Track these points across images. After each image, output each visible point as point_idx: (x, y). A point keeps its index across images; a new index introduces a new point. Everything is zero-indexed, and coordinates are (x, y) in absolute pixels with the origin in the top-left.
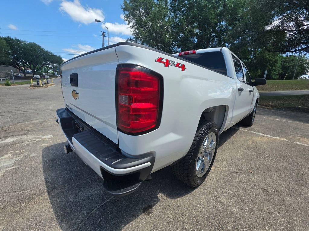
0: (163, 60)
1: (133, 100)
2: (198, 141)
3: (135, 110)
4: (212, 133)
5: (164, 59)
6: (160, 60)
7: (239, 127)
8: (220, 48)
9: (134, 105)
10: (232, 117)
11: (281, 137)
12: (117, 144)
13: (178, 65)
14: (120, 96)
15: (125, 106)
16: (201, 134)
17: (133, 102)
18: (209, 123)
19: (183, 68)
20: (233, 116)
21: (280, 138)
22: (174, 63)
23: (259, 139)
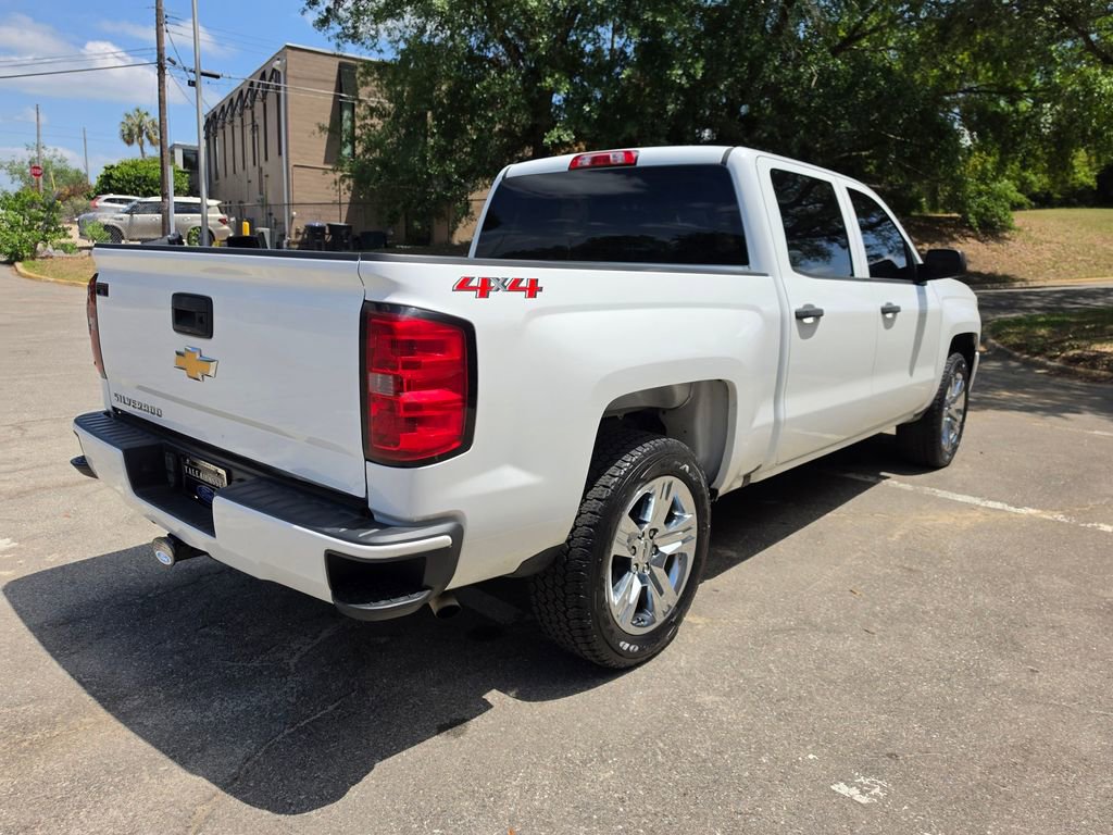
0: (474, 283)
1: (405, 384)
2: (607, 499)
3: (409, 407)
4: (668, 479)
5: (473, 278)
6: (464, 285)
7: (883, 474)
8: (726, 148)
9: (408, 396)
10: (777, 423)
11: (1043, 508)
12: (363, 496)
13: (515, 286)
14: (371, 376)
15: (384, 399)
16: (616, 479)
17: (405, 389)
18: (652, 442)
19: (533, 289)
20: (782, 417)
21: (1039, 511)
22: (503, 284)
23: (945, 519)
